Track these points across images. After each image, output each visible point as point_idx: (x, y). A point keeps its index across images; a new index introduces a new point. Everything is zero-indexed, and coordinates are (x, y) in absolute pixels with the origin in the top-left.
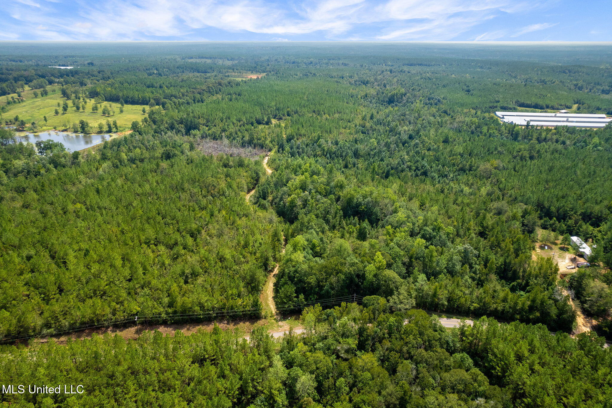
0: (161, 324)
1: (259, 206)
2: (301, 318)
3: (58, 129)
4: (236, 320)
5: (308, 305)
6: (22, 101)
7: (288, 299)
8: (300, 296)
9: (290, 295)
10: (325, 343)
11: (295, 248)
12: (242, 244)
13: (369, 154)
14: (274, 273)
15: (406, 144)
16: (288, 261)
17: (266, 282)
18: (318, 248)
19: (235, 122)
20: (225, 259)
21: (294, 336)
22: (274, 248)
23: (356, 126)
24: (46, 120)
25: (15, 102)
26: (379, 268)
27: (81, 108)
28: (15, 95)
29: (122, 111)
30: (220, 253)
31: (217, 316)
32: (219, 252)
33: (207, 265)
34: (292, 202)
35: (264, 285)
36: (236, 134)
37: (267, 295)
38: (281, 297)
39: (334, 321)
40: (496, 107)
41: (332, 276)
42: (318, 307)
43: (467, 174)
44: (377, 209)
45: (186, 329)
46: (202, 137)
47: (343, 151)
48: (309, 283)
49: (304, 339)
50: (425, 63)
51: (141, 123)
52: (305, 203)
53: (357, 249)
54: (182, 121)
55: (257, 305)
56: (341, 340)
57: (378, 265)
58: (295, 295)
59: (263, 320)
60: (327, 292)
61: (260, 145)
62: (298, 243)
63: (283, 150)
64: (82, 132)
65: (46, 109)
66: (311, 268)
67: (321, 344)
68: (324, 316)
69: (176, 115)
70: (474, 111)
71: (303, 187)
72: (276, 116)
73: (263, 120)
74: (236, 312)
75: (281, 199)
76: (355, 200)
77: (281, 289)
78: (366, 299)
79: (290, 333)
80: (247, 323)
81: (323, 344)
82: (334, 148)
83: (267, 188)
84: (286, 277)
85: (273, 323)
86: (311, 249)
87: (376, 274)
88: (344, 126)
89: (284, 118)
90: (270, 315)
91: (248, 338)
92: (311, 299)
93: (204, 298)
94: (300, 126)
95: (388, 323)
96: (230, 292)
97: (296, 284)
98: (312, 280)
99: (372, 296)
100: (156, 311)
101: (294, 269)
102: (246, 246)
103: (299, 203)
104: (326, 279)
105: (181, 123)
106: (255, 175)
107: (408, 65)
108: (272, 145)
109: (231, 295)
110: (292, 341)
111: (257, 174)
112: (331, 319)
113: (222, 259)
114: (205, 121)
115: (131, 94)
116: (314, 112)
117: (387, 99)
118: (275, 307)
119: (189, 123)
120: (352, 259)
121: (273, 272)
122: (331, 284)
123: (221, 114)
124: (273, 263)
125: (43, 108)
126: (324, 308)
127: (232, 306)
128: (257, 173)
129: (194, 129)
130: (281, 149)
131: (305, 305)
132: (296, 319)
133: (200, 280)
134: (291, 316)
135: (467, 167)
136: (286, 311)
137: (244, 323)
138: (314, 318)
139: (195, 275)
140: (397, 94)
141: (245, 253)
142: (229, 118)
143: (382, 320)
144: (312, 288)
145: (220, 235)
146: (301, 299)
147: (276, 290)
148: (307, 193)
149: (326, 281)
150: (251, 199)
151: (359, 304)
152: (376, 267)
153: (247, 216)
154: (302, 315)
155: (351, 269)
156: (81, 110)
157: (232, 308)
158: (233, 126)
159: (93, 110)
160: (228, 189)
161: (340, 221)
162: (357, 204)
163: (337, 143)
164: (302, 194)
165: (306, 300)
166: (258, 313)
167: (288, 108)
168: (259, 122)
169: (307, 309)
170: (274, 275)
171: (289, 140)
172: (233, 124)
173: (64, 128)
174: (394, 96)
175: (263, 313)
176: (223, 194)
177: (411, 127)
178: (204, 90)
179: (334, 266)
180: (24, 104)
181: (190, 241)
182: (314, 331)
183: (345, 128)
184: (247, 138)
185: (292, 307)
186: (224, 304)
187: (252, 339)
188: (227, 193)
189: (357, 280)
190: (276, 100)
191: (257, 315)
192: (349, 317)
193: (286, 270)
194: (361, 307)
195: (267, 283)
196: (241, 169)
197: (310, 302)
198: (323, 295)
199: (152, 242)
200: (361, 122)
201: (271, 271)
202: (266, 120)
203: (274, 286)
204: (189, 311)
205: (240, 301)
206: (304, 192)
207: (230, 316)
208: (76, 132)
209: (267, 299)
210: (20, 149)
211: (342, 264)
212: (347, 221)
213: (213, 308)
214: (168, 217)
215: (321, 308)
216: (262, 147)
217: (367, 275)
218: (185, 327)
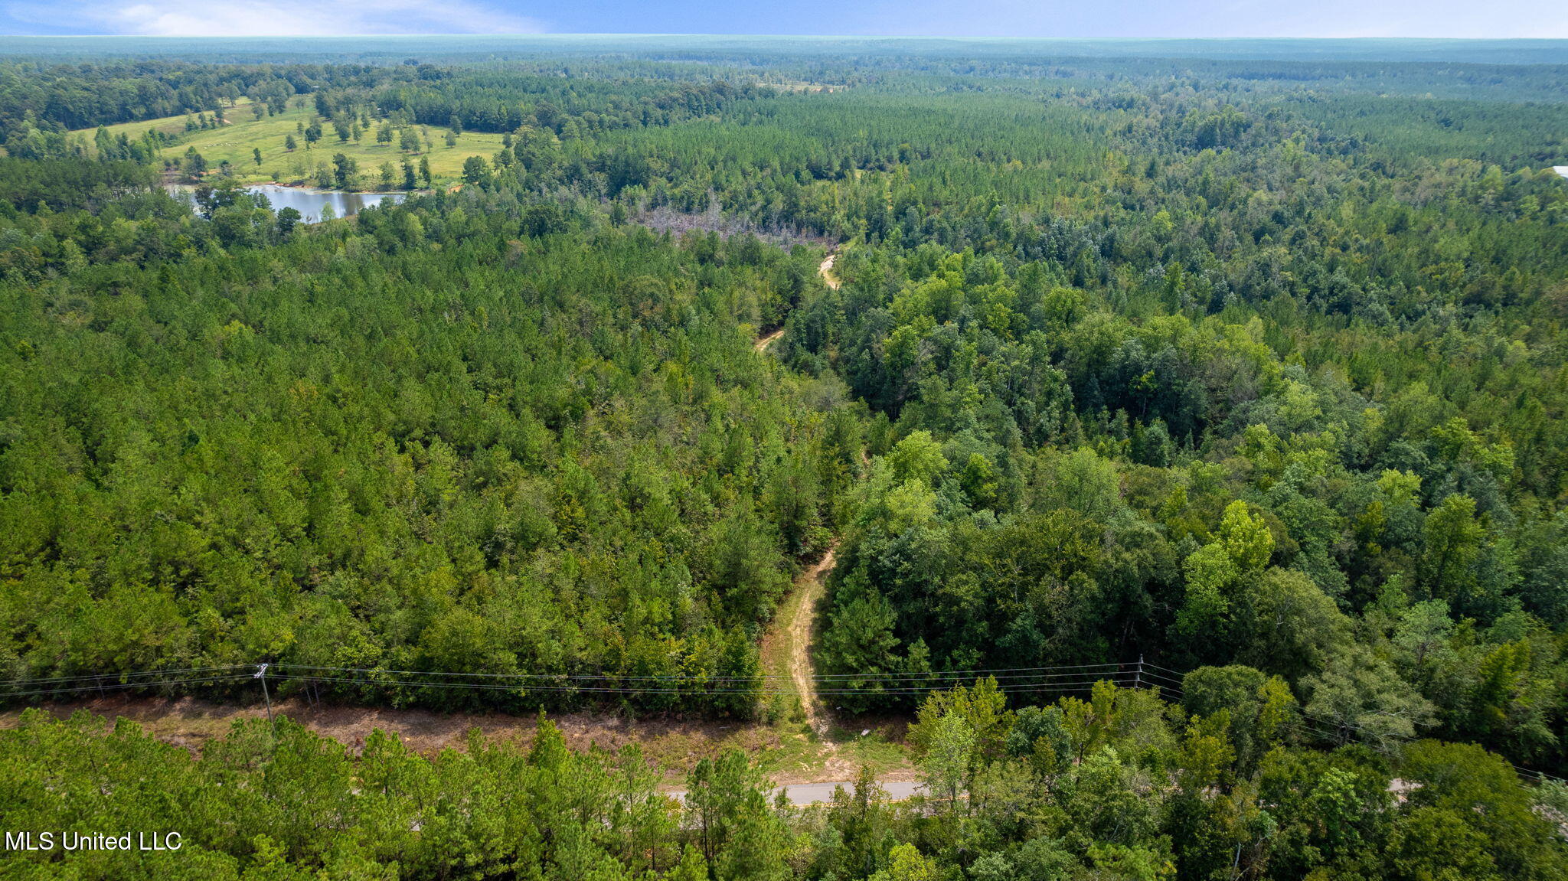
0: (370, 706)
1: (794, 367)
2: (910, 736)
3: (282, 179)
4: (654, 718)
5: (943, 685)
6: (222, 125)
7: (862, 656)
8: (912, 647)
9: (873, 642)
10: (1018, 855)
11: (902, 471)
12: (715, 461)
13: (1150, 254)
14: (821, 567)
15: (1267, 237)
16: (870, 517)
17: (787, 592)
18: (988, 486)
19: (749, 169)
20: (646, 498)
21: (876, 809)
22: (827, 481)
23: (1104, 189)
24: (258, 159)
25: (204, 126)
26: (1243, 563)
27: (352, 137)
28: (209, 114)
29: (451, 144)
30: (634, 481)
31: (585, 695)
32: (628, 476)
33: (580, 512)
34: (901, 350)
35: (780, 602)
36: (750, 196)
37: (789, 638)
38: (836, 644)
39: (1060, 757)
40: (1552, 155)
41: (1047, 577)
42: (990, 695)
43: (1497, 313)
44: (1196, 387)
45: (457, 733)
46: (653, 206)
47: (1067, 244)
48: (952, 600)
49: (920, 823)
50: (1294, 71)
51: (492, 165)
52: (944, 358)
53: (1141, 492)
54: (604, 165)
55: (739, 668)
56: (1094, 851)
57: (1238, 545)
58: (894, 642)
59: (763, 730)
60: (1025, 640)
61: (815, 226)
62: (916, 456)
63: (881, 237)
64: (338, 188)
65: (269, 139)
66: (961, 542)
67: (997, 858)
68: (1012, 735)
69: (589, 149)
70: (1478, 166)
71: (941, 311)
72: (867, 161)
73: (830, 169)
74: (654, 685)
75: (867, 343)
76: (1118, 355)
77: (838, 613)
78: (1200, 677)
79: (861, 793)
80: (698, 737)
81: (1008, 858)
82: (1040, 232)
83: (823, 318)
84: (862, 573)
85: (798, 744)
86: (964, 487)
87: (1235, 583)
88: (1068, 189)
89: (890, 167)
90: (790, 713)
91: (679, 794)
92: (955, 662)
93: (537, 621)
94: (937, 182)
95: (1317, 794)
96: (642, 612)
97: (897, 600)
98: (963, 589)
99: (1228, 668)
100: (349, 651)
101: (894, 543)
102: (727, 468)
103: (923, 354)
104: (1024, 589)
105: (601, 168)
106: (788, 284)
107: (1243, 76)
108: (849, 226)
109: (647, 620)
110: (867, 830)
111: (797, 283)
112: (1046, 747)
113: (636, 501)
114: (666, 167)
115: (481, 105)
116: (979, 155)
117: (1191, 138)
118: (813, 683)
119: (621, 167)
120: (1128, 523)
121: (817, 563)
122: (1041, 610)
123: (712, 151)
124: (821, 531)
125: (264, 137)
126: (1015, 701)
127: (642, 662)
128: (796, 281)
129: (635, 182)
130: (875, 234)
131: (930, 684)
132: (890, 738)
133: (543, 562)
134: (873, 726)
135: (1497, 292)
136: (853, 701)
137: (685, 732)
138: (969, 738)
139: (527, 541)
140: (1223, 124)
141: (722, 488)
142: (734, 160)
143: (1288, 776)
144: (960, 621)
145: (649, 428)
146: (917, 662)
147: (823, 625)
148: (952, 325)
149: (1022, 598)
150: (771, 350)
151: (1171, 694)
152: (1232, 557)
153: (745, 386)
154: (916, 721)
155: (1127, 555)
156: (351, 140)
157: (644, 670)
158: (741, 178)
159: (380, 140)
160: (699, 312)
161: (1064, 419)
162: (1124, 367)
163: (1047, 221)
164: (937, 330)
165: (937, 665)
166: (741, 701)
167: (904, 142)
168: (818, 175)
169: (939, 698)
170: (821, 574)
171: (900, 213)
172: (744, 173)
173: (297, 178)
174: (1213, 129)
175: (763, 705)
176: (683, 322)
177: (1278, 196)
178: (675, 100)
179: (1055, 541)
180: (225, 129)
181: (539, 437)
182: (965, 795)
183: (1070, 195)
184: (779, 204)
185: (879, 689)
186: (615, 653)
187: (696, 799)
188: (695, 320)
189: (1148, 600)
190: (869, 125)
191: (737, 707)
192: (1128, 749)
193: (863, 546)
194: (1177, 711)
195: (793, 599)
196: (748, 270)
197: (952, 675)
198: (1006, 650)
199: (418, 433)
200: (1121, 180)
201: (812, 558)
202: (837, 168)
203: (814, 610)
204: (476, 666)
205: (674, 647)
206: (941, 322)
207: (635, 702)
208: (324, 186)
209: (786, 653)
210: (157, 204)
211: (1088, 536)
212: (1086, 420)
213: (570, 664)
214: (488, 366)
215: (1001, 699)
216: (821, 233)
217: (1194, 584)
218: (456, 726)
